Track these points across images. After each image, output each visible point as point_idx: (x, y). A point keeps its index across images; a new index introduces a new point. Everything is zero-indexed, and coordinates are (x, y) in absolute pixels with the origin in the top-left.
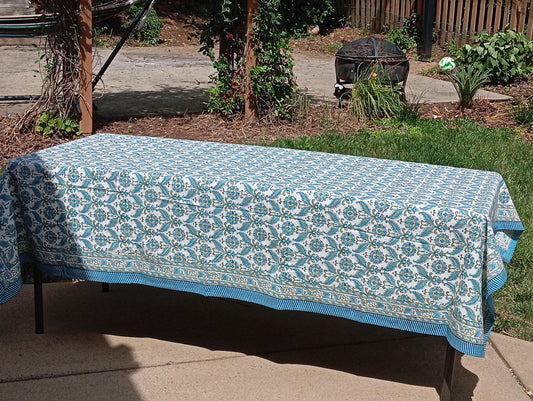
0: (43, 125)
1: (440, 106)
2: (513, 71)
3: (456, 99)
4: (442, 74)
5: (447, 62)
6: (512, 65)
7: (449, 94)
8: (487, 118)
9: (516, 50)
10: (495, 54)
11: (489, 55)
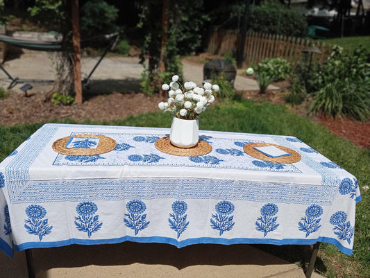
0: (55, 98)
1: (250, 92)
2: (280, 76)
3: (257, 88)
4: (248, 75)
5: (250, 70)
6: (279, 73)
7: (254, 85)
8: (271, 98)
9: (282, 67)
10: (272, 69)
11: (269, 69)
